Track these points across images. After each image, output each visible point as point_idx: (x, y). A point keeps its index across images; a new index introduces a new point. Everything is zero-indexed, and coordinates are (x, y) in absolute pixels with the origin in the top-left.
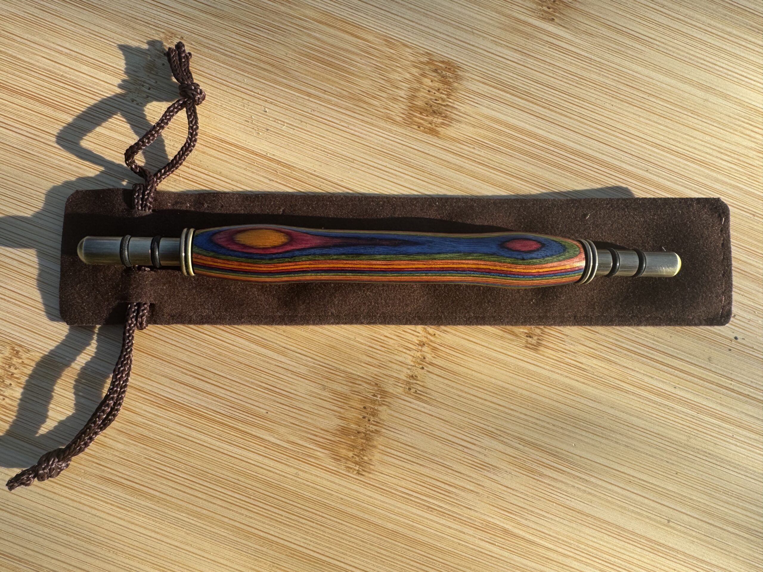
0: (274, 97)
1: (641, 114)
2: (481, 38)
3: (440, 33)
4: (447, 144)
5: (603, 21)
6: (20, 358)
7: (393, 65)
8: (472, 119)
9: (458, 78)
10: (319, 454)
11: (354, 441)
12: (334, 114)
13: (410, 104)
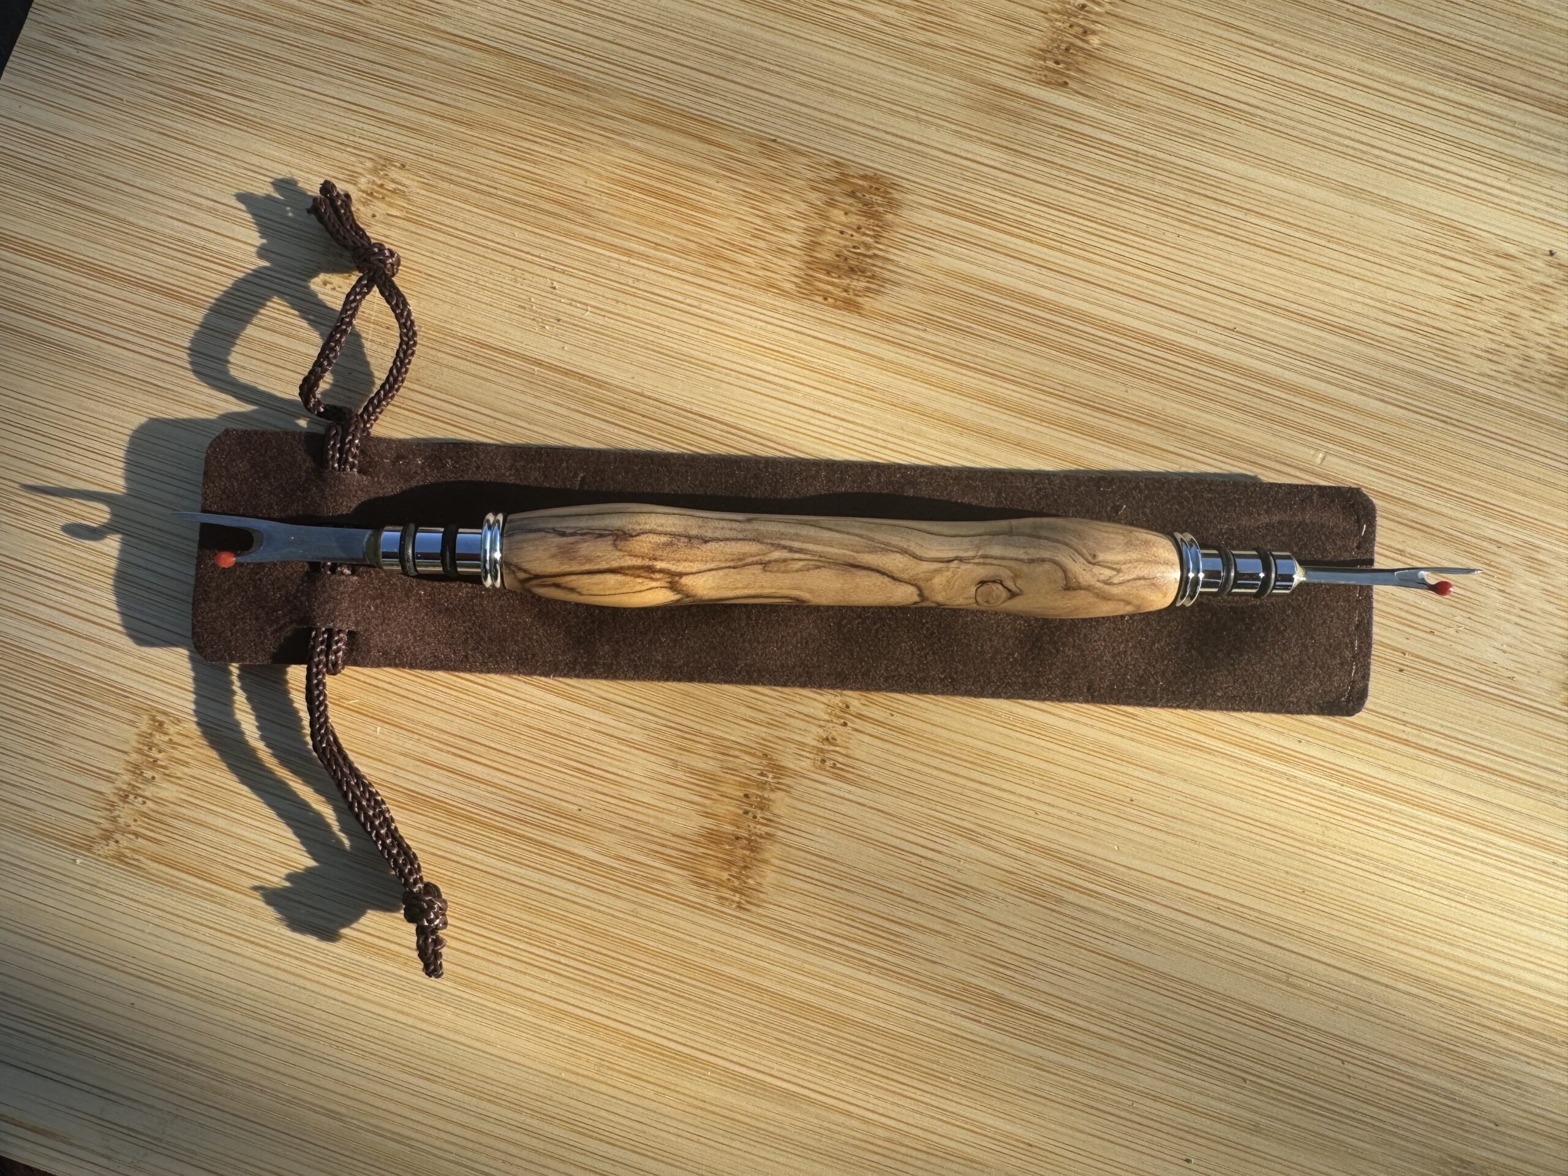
0: (568, 262)
1: (1230, 248)
2: (934, 128)
3: (859, 123)
4: (876, 326)
5: (1159, 79)
6: (166, 734)
7: (775, 189)
8: (919, 277)
9: (893, 204)
10: (670, 876)
11: (730, 853)
12: (674, 284)
13: (807, 258)
